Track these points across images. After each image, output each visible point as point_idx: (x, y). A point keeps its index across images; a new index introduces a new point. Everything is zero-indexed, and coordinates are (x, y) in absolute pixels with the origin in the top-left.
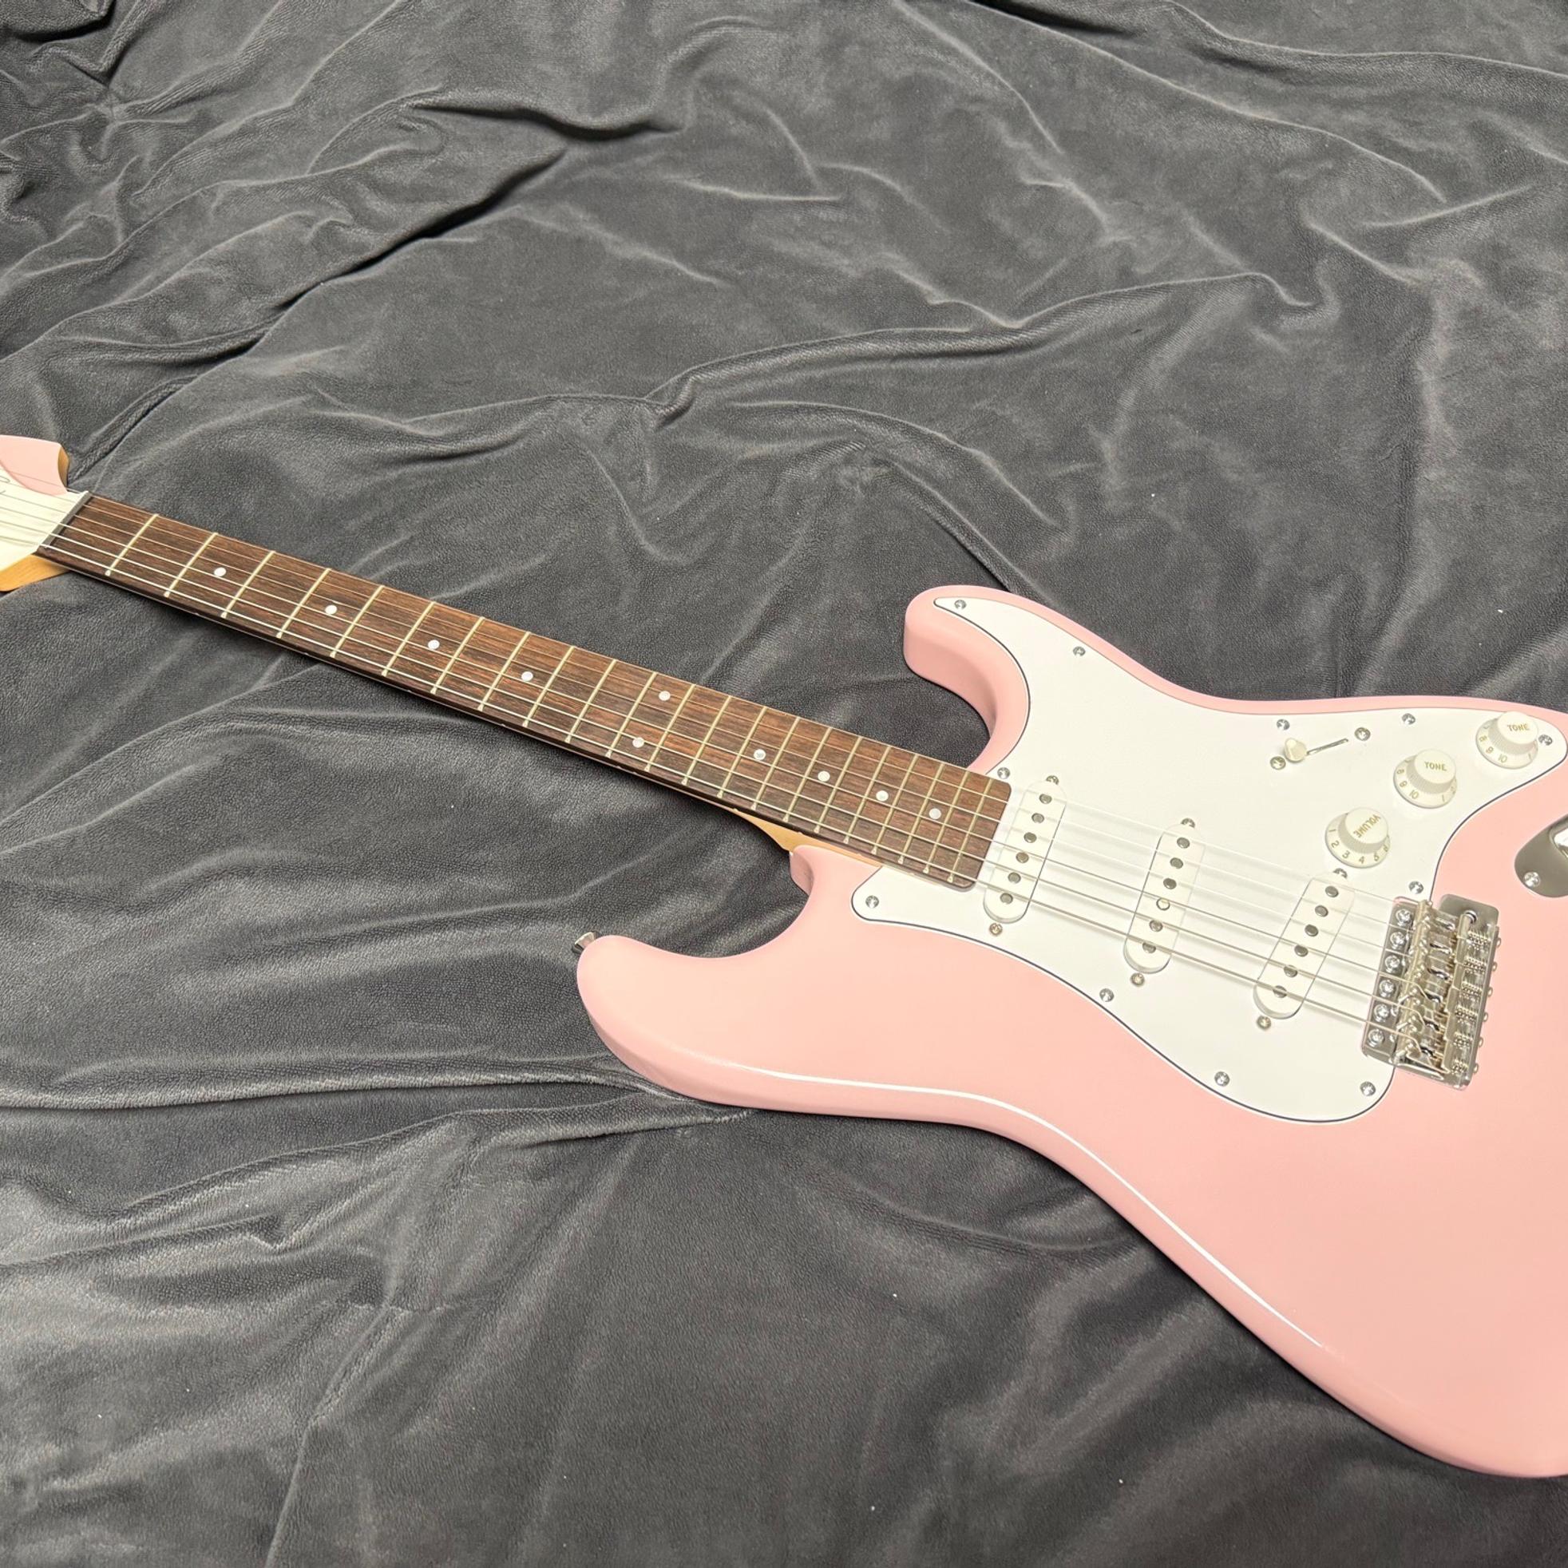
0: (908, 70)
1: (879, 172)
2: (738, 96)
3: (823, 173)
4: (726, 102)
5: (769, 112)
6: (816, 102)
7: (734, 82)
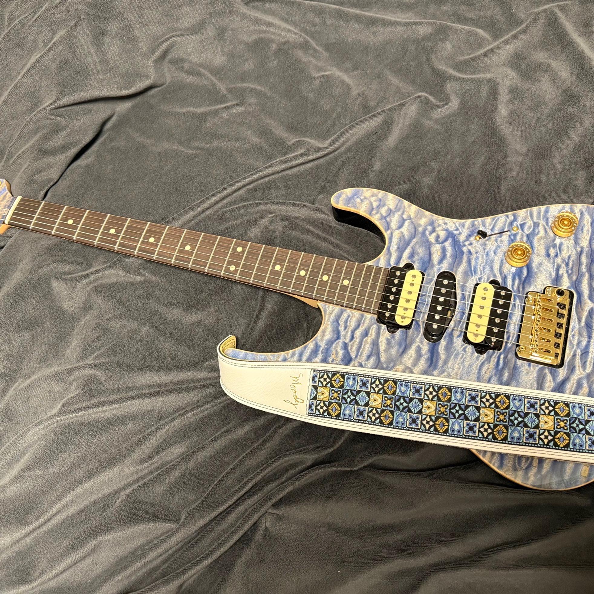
0: (254, 37)
1: (253, 84)
2: (186, 66)
3: (230, 91)
4: (182, 69)
5: (201, 69)
6: (219, 60)
7: (182, 60)
